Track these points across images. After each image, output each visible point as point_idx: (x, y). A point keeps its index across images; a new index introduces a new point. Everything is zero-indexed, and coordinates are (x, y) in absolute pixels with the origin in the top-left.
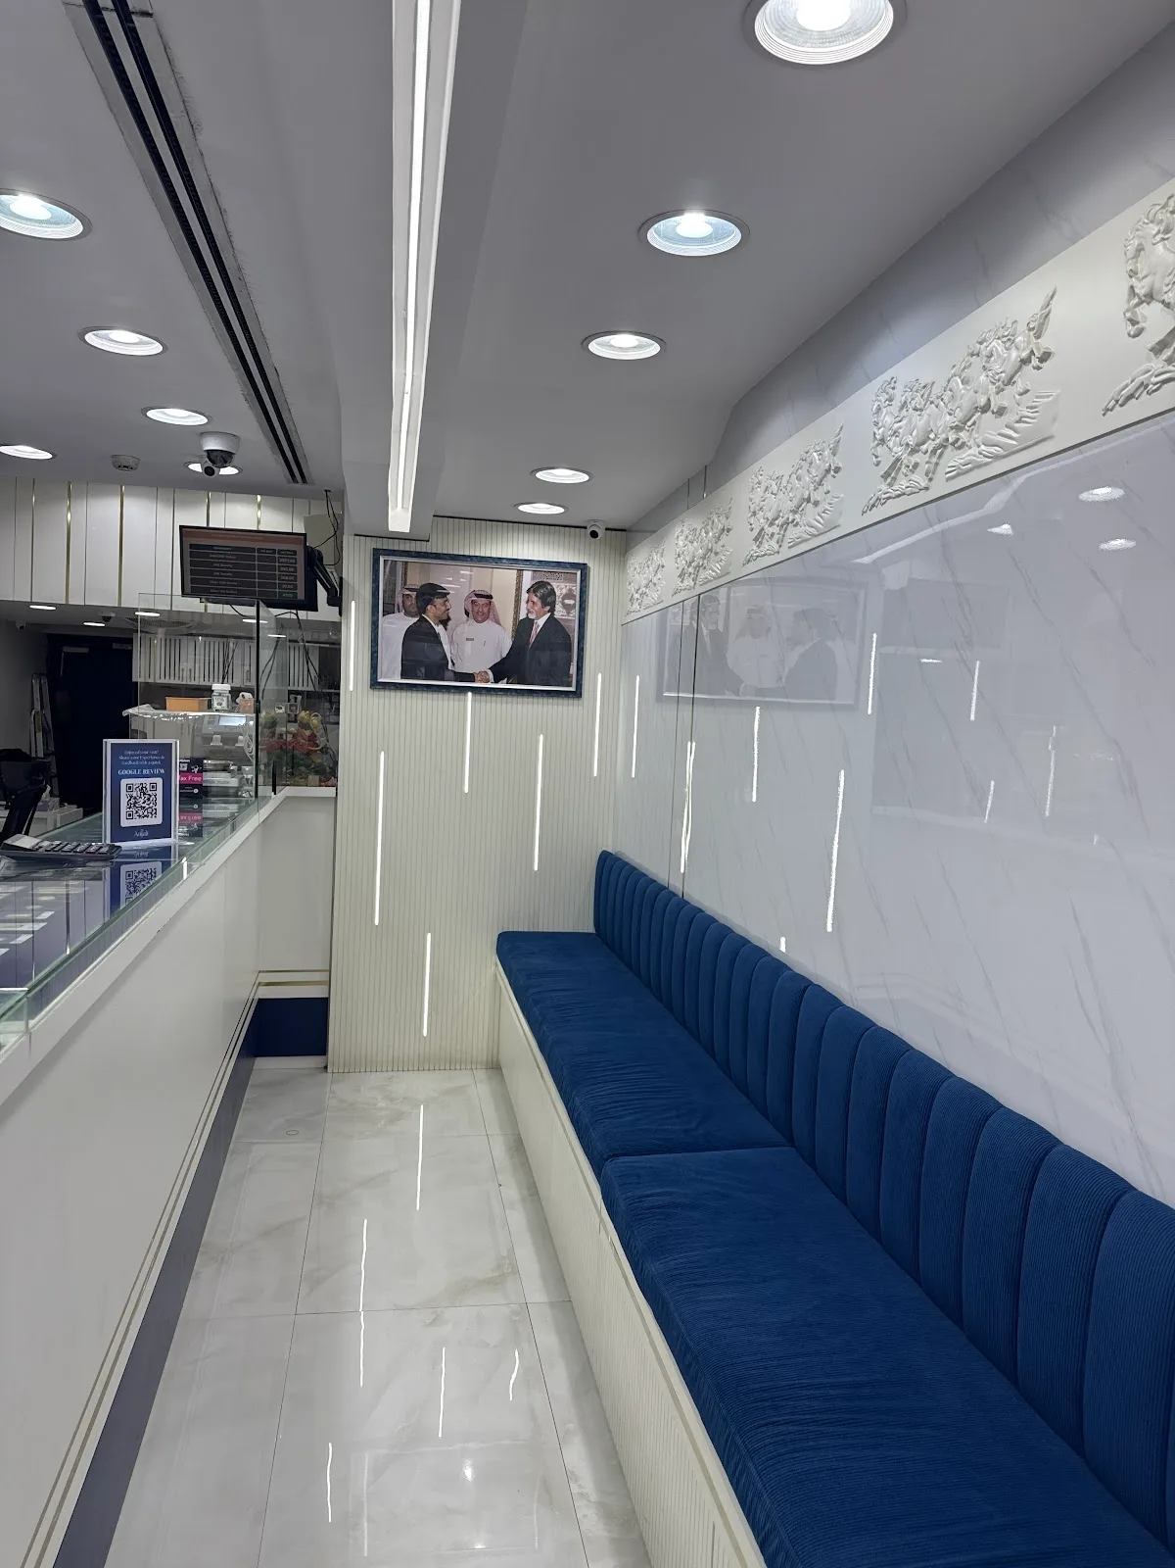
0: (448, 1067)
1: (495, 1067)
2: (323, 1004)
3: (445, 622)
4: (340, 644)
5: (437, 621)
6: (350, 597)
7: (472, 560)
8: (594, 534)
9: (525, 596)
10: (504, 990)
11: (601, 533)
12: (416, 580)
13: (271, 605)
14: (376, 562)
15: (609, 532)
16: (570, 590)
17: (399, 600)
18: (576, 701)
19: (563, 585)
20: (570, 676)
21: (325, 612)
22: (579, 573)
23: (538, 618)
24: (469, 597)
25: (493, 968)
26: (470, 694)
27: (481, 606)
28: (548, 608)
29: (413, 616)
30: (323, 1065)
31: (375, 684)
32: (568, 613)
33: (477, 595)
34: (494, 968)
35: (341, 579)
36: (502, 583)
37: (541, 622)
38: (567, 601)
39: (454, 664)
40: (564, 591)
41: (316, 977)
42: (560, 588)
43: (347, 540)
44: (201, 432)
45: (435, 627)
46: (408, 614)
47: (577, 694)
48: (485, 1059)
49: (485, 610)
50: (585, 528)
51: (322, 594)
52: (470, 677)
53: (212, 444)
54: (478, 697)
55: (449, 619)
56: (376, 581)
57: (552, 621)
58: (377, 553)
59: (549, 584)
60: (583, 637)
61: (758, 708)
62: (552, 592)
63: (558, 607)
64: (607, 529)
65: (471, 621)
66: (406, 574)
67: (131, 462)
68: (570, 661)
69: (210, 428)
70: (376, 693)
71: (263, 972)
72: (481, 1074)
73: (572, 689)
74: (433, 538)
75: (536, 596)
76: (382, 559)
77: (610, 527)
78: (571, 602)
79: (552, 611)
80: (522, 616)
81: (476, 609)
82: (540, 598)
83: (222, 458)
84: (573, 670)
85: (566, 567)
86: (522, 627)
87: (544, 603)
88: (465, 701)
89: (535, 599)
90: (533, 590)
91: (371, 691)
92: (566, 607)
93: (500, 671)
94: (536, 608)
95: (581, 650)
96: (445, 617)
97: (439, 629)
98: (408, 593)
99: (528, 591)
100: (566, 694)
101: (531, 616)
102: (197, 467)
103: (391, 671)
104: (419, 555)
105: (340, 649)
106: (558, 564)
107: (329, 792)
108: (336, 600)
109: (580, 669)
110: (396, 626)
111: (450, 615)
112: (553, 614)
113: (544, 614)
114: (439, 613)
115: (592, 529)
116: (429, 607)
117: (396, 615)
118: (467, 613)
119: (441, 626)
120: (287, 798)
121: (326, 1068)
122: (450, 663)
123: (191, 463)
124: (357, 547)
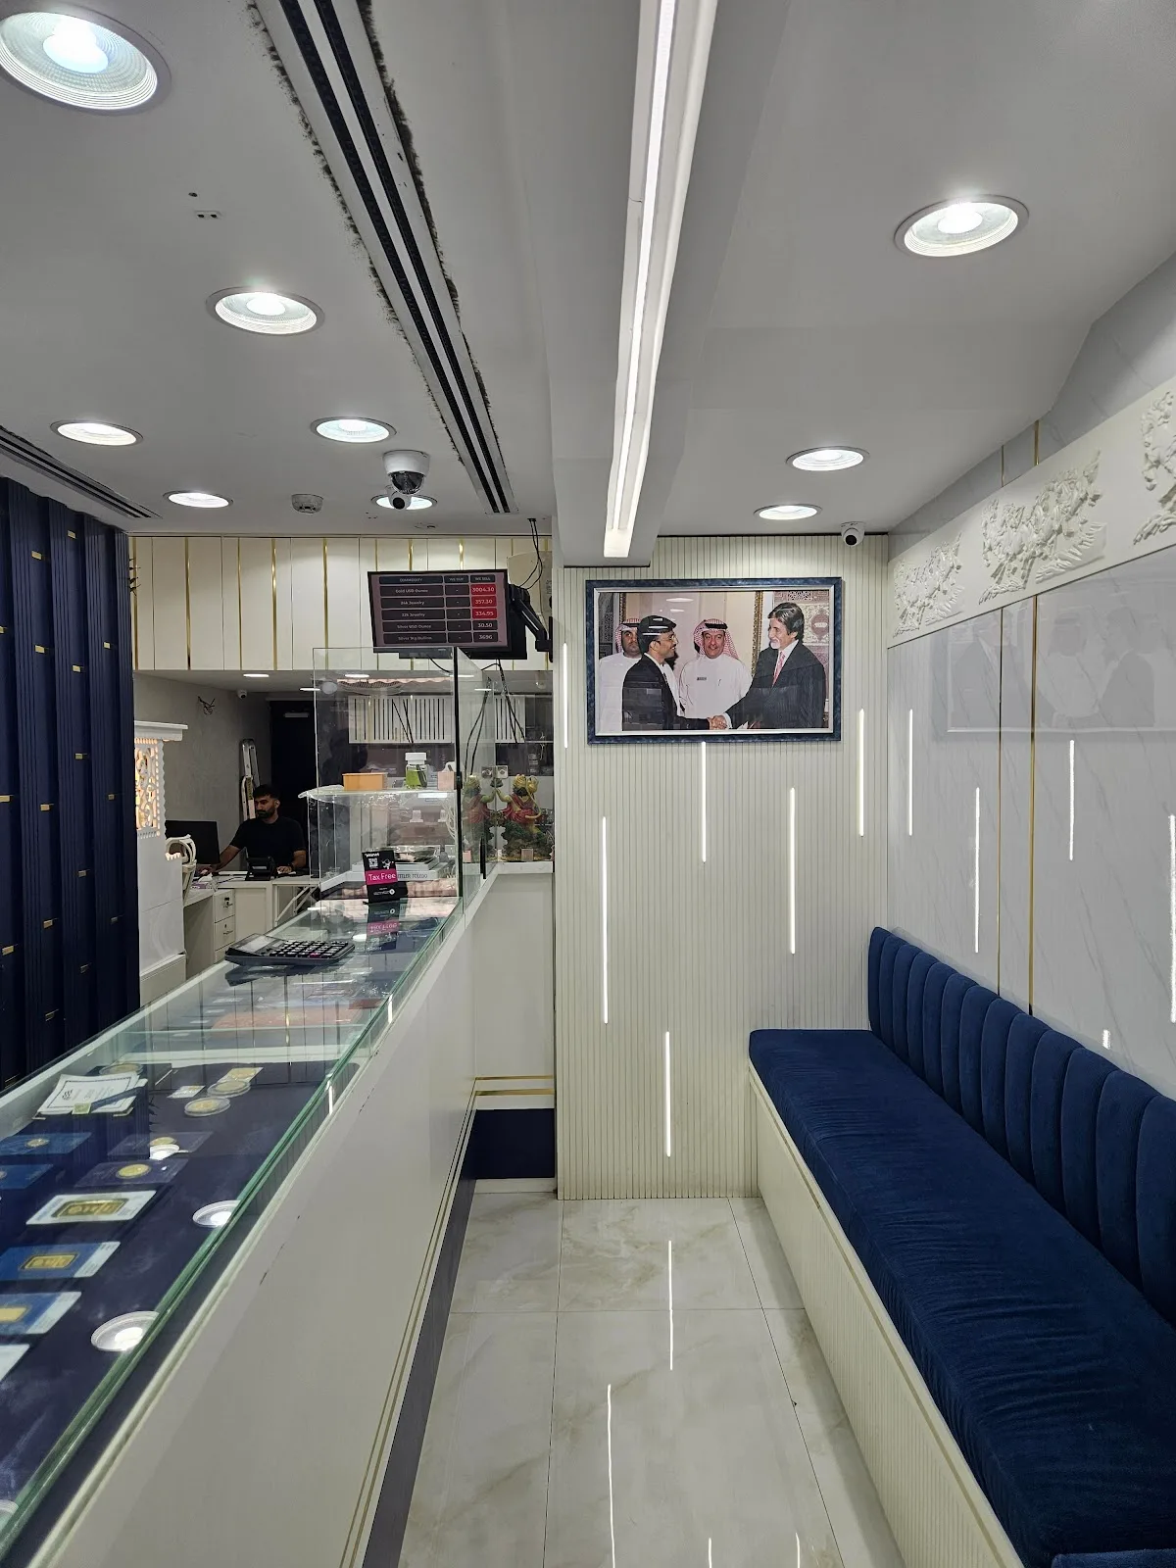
0: (698, 1194)
1: (754, 1195)
2: (548, 1116)
3: (671, 661)
4: (551, 694)
5: (662, 660)
6: (562, 639)
7: (701, 585)
8: (851, 540)
9: (766, 621)
10: (759, 1096)
11: (860, 538)
12: (636, 613)
13: (474, 654)
14: (589, 596)
15: (868, 537)
16: (822, 611)
17: (617, 638)
18: (833, 745)
19: (812, 606)
20: (824, 715)
21: (535, 660)
22: (832, 589)
23: (782, 648)
24: (698, 628)
25: (747, 1072)
26: (704, 743)
27: (713, 638)
28: (795, 634)
29: (634, 656)
30: (551, 1189)
31: (593, 739)
32: (820, 639)
33: (709, 626)
34: (746, 1076)
35: (551, 619)
36: (737, 610)
37: (786, 652)
38: (817, 625)
39: (683, 709)
40: (815, 613)
41: (539, 1084)
42: (810, 608)
43: (557, 575)
44: (384, 451)
45: (660, 667)
46: (627, 653)
47: (835, 736)
48: (742, 1184)
49: (719, 642)
50: (839, 534)
51: (531, 638)
52: (704, 724)
53: (399, 465)
54: (713, 747)
55: (676, 656)
56: (590, 618)
57: (801, 651)
58: (590, 585)
59: (795, 605)
60: (840, 667)
61: (1072, 742)
62: (800, 615)
63: (808, 632)
64: (866, 534)
65: (703, 656)
66: (624, 607)
67: (313, 502)
68: (824, 696)
69: (395, 444)
70: (594, 749)
71: (480, 1079)
72: (739, 1205)
73: (830, 730)
74: (655, 565)
75: (780, 621)
76: (596, 593)
77: (869, 530)
78: (824, 625)
79: (800, 637)
80: (764, 646)
81: (707, 642)
82: (785, 624)
83: (408, 482)
84: (829, 707)
85: (815, 584)
86: (765, 659)
87: (790, 630)
88: (699, 753)
89: (779, 625)
90: (776, 613)
91: (588, 748)
92: (820, 632)
93: (738, 714)
94: (780, 636)
95: (837, 682)
96: (671, 655)
97: (665, 669)
98: (629, 629)
99: (770, 616)
100: (821, 737)
101: (774, 646)
102: (385, 503)
103: (611, 722)
104: (639, 583)
105: (551, 700)
106: (806, 581)
107: (544, 866)
108: (545, 644)
109: (837, 705)
110: (615, 668)
111: (677, 652)
112: (801, 642)
113: (790, 642)
114: (664, 650)
115: (847, 535)
116: (652, 644)
117: (615, 655)
118: (697, 648)
119: (667, 665)
120: (500, 876)
121: (556, 1191)
122: (679, 709)
123: (378, 497)
124: (567, 579)
